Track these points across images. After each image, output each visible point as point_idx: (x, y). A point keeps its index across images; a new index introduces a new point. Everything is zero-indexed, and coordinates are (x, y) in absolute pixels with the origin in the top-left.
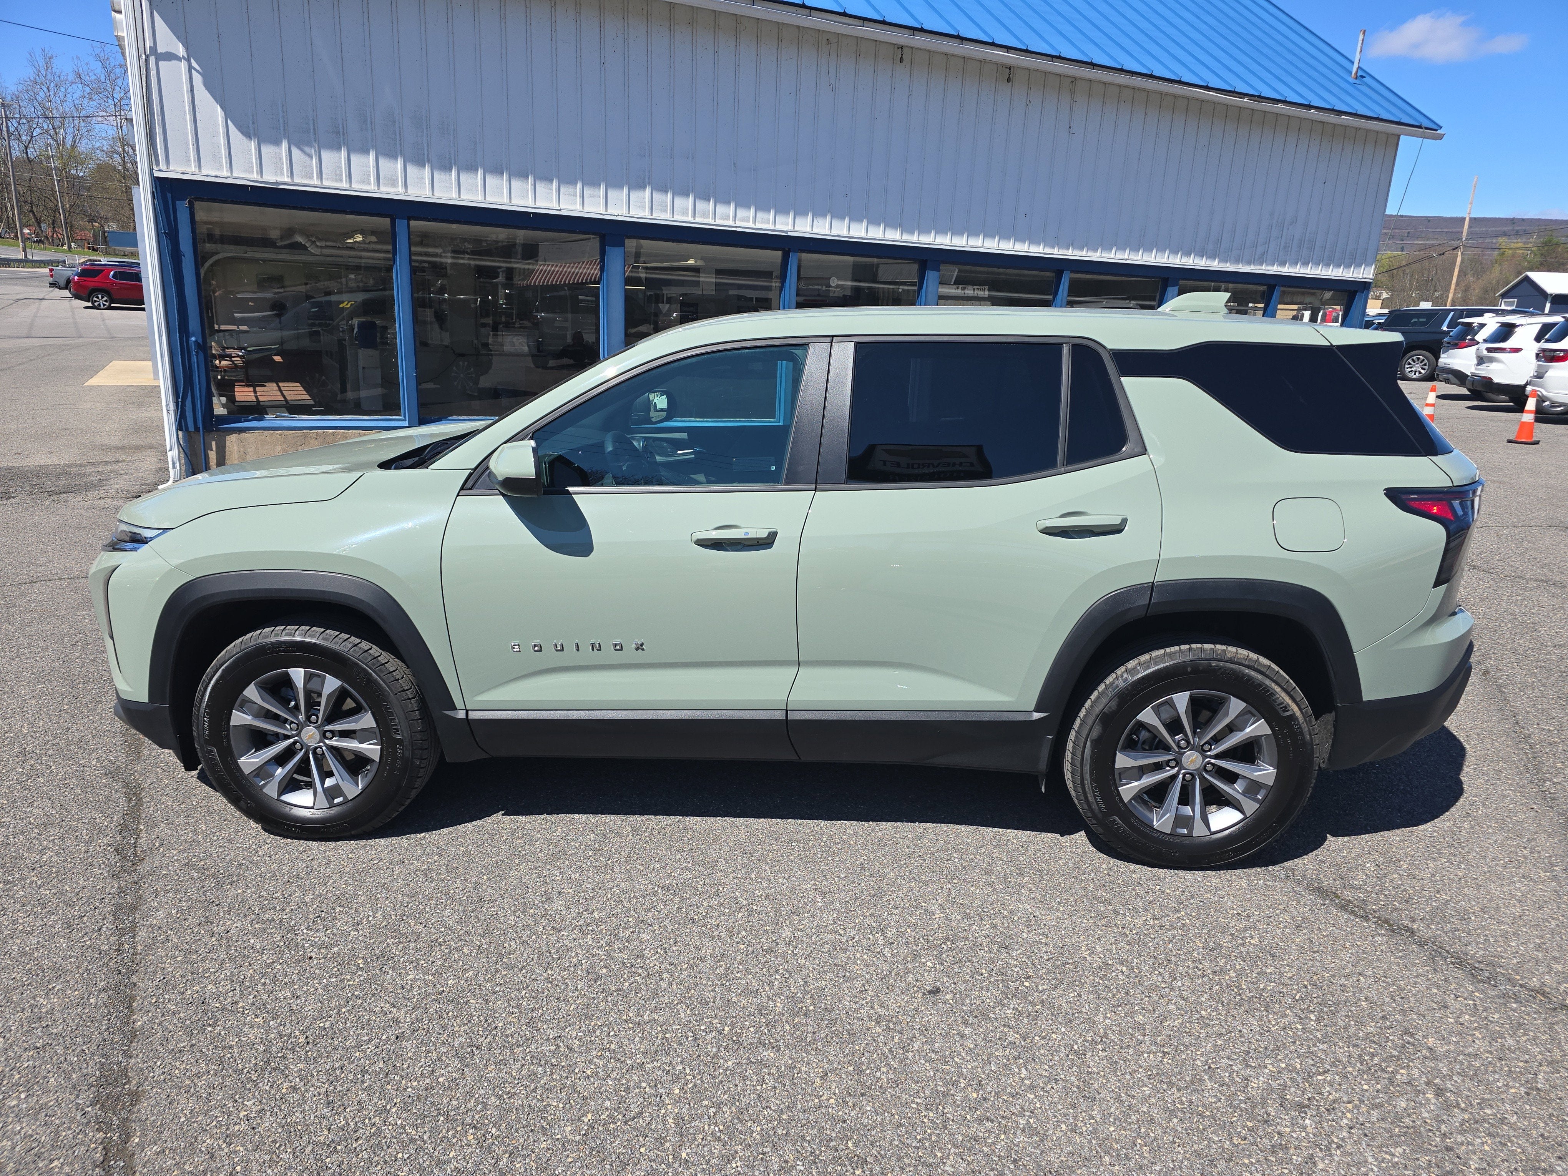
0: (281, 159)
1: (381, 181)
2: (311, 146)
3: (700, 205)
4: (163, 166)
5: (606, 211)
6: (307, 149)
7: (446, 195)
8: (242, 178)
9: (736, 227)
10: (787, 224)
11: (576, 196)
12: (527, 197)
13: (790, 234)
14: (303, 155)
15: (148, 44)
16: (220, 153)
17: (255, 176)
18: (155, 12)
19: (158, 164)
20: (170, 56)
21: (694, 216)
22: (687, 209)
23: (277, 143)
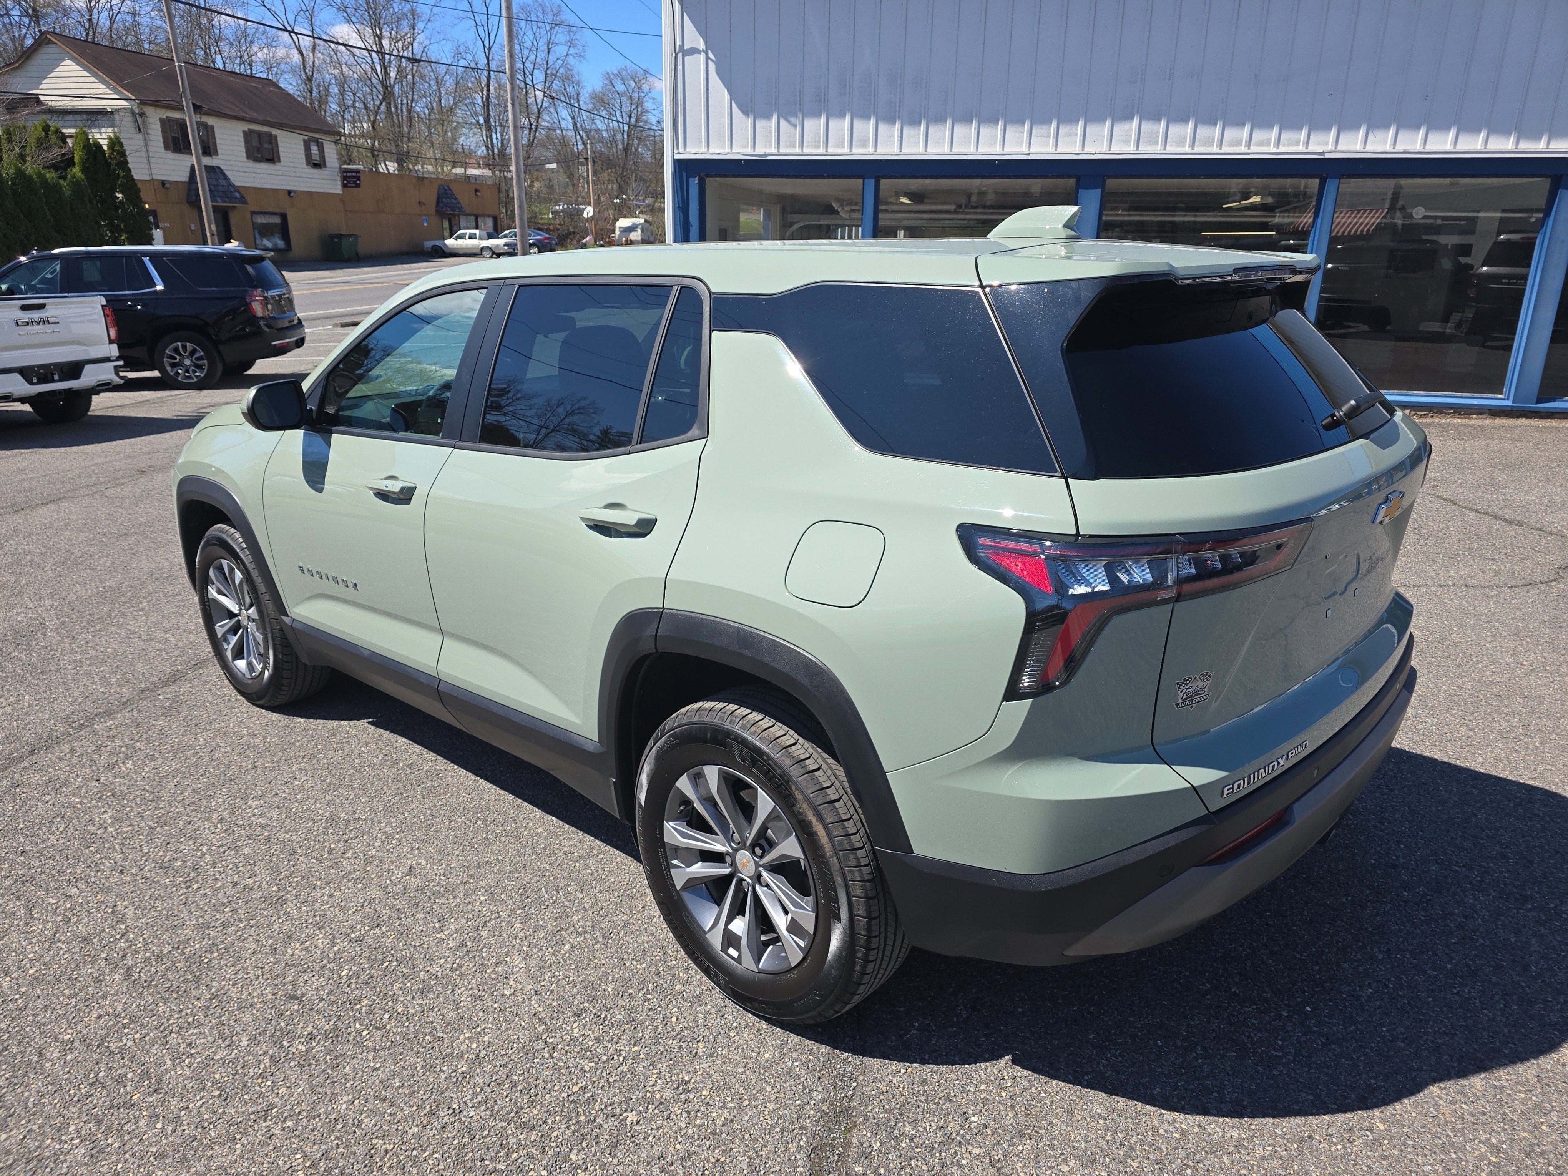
0: (771, 132)
1: (854, 143)
2: (797, 117)
3: (1202, 131)
4: (681, 150)
5: (1083, 150)
6: (793, 120)
7: (913, 151)
8: (738, 153)
9: (1249, 154)
10: (1327, 144)
11: (1049, 137)
12: (995, 143)
13: (1327, 156)
14: (789, 126)
15: (678, 43)
16: (724, 132)
17: (750, 151)
18: (685, 15)
19: (678, 148)
20: (694, 51)
21: (1193, 145)
22: (1185, 138)
23: (768, 117)
